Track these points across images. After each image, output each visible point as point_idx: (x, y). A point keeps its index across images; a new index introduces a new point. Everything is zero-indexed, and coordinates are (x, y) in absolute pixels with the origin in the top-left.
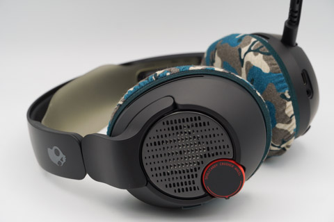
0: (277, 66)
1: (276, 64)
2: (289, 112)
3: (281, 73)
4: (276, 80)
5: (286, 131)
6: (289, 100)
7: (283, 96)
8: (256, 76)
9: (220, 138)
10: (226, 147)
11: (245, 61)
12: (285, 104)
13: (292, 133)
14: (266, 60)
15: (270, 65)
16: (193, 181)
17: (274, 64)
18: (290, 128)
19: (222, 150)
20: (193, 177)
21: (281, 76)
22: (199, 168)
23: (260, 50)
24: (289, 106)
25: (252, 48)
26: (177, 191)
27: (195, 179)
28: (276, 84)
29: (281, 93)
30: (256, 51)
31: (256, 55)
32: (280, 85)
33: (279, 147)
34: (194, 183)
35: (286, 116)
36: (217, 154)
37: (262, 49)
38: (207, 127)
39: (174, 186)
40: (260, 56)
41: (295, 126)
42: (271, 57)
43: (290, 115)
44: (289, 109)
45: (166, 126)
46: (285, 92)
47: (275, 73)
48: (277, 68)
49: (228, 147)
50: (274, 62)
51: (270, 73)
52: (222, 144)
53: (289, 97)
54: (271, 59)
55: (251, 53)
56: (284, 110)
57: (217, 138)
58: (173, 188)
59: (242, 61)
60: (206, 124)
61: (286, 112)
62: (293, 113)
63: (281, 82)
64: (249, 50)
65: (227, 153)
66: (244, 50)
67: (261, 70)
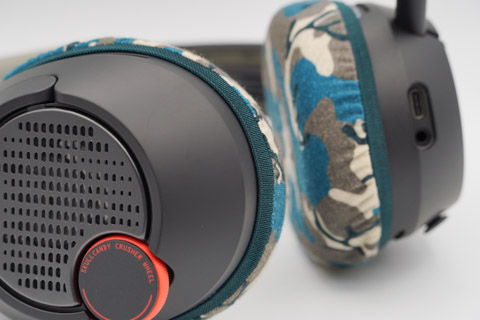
0: (352, 65)
1: (350, 61)
2: (362, 169)
3: (356, 81)
4: (341, 94)
5: (354, 209)
6: (362, 142)
7: (349, 131)
8: (304, 80)
9: (126, 186)
10: (133, 209)
11: (293, 47)
12: (352, 148)
13: (369, 215)
14: (332, 49)
15: (338, 60)
16: (58, 270)
17: (345, 60)
18: (363, 203)
19: (125, 215)
20: (58, 261)
21: (353, 86)
22: (74, 244)
23: (331, 29)
24: (362, 154)
25: (316, 24)
26: (23, 282)
27: (61, 265)
28: (339, 101)
29: (345, 123)
30: (322, 29)
31: (316, 36)
32: (346, 106)
33: (345, 243)
34: (58, 275)
35: (352, 175)
36: (113, 221)
37: (336, 26)
38: (102, 155)
39: (20, 270)
40: (326, 38)
41: (375, 202)
42: (347, 44)
43: (361, 175)
44: (361, 161)
45: (24, 134)
46: (354, 122)
47: (343, 78)
48: (350, 69)
49: (138, 211)
50: (350, 55)
51: (332, 77)
52: (126, 201)
53: (362, 135)
54: (343, 49)
55: (311, 32)
56: (348, 162)
57: (118, 186)
58: (16, 275)
59: (289, 45)
60: (103, 148)
61: (354, 167)
62: (370, 171)
63: (350, 99)
64: (310, 26)
65: (133, 223)
66: (301, 24)
67: (314, 68)
